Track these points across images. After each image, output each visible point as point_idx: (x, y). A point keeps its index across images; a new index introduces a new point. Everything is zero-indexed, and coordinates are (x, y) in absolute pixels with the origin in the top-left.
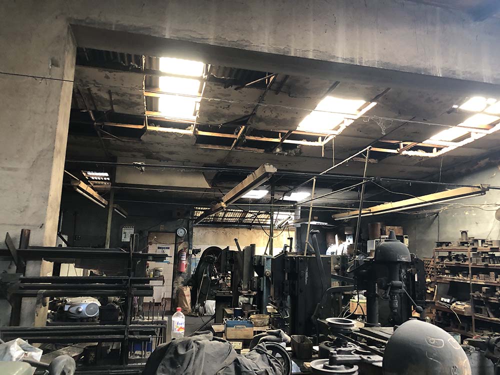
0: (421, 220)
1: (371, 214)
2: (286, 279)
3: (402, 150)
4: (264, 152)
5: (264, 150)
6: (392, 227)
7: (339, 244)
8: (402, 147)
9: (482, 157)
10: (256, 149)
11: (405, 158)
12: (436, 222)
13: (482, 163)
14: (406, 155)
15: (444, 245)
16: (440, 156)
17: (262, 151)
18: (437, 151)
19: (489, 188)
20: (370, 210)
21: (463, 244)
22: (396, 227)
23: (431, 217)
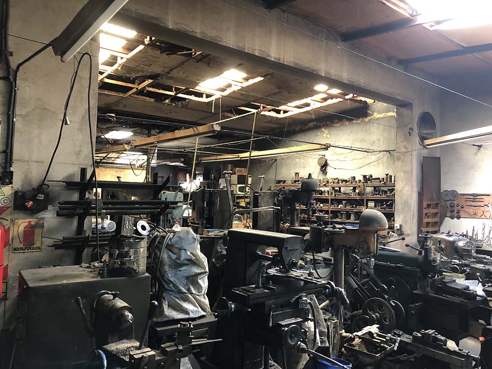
0: (263, 164)
1: (239, 159)
2: (205, 206)
3: (262, 111)
4: (154, 101)
5: (154, 99)
6: (241, 169)
7: (190, 182)
8: (262, 109)
9: (311, 120)
10: (148, 98)
11: (262, 117)
12: (274, 165)
13: (311, 125)
14: (264, 115)
15: (282, 182)
16: (286, 118)
17: (152, 100)
18: (284, 113)
19: (330, 146)
20: (239, 156)
21: (295, 181)
22: (243, 169)
23: (271, 162)
